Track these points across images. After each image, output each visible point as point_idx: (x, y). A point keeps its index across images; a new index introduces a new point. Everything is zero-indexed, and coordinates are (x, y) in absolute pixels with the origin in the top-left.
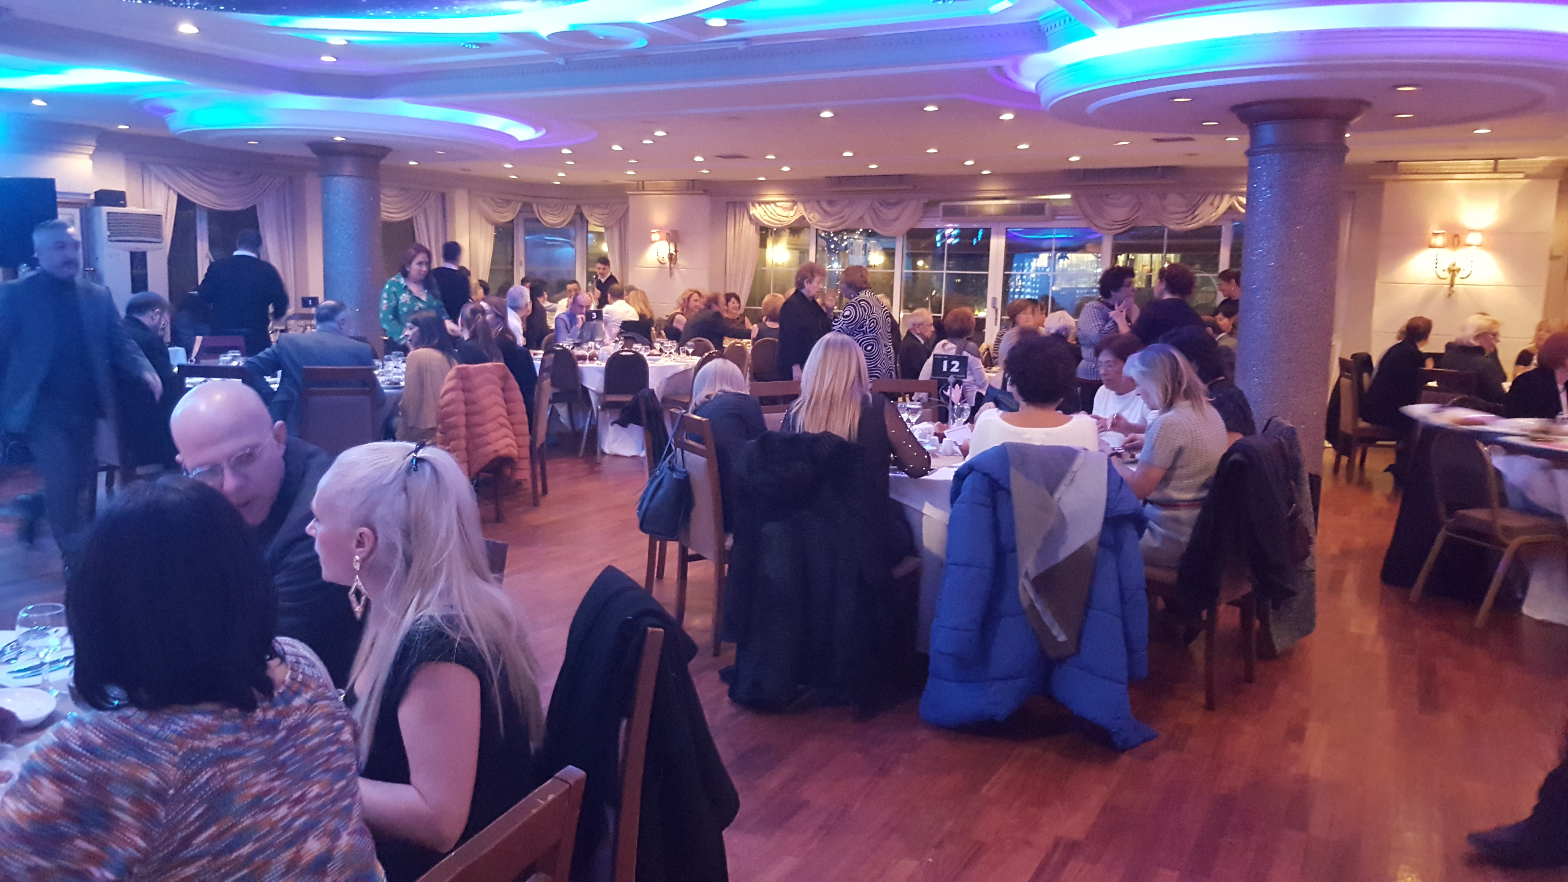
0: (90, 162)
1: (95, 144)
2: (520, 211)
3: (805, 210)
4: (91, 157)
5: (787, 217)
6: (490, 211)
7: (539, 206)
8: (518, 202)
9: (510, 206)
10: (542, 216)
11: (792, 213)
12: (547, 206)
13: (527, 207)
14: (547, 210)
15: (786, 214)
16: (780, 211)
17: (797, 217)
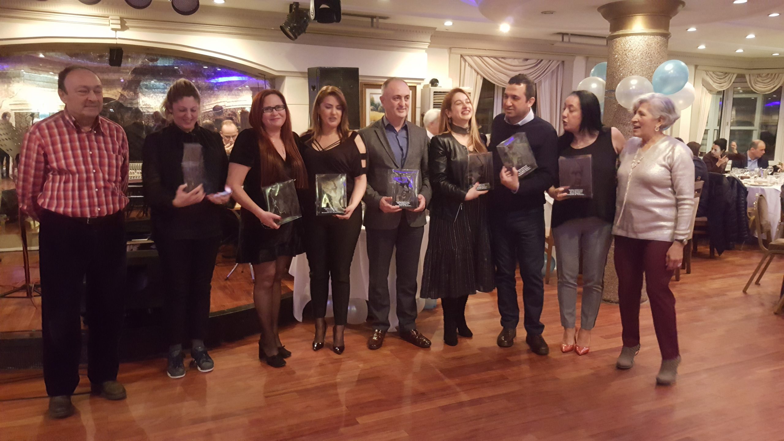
0: (426, 54)
1: (430, 41)
2: (734, 82)
4: (427, 51)
6: (711, 82)
7: (751, 76)
8: (734, 74)
9: (727, 78)
10: (754, 85)
12: (759, 75)
13: (741, 77)
14: (759, 79)
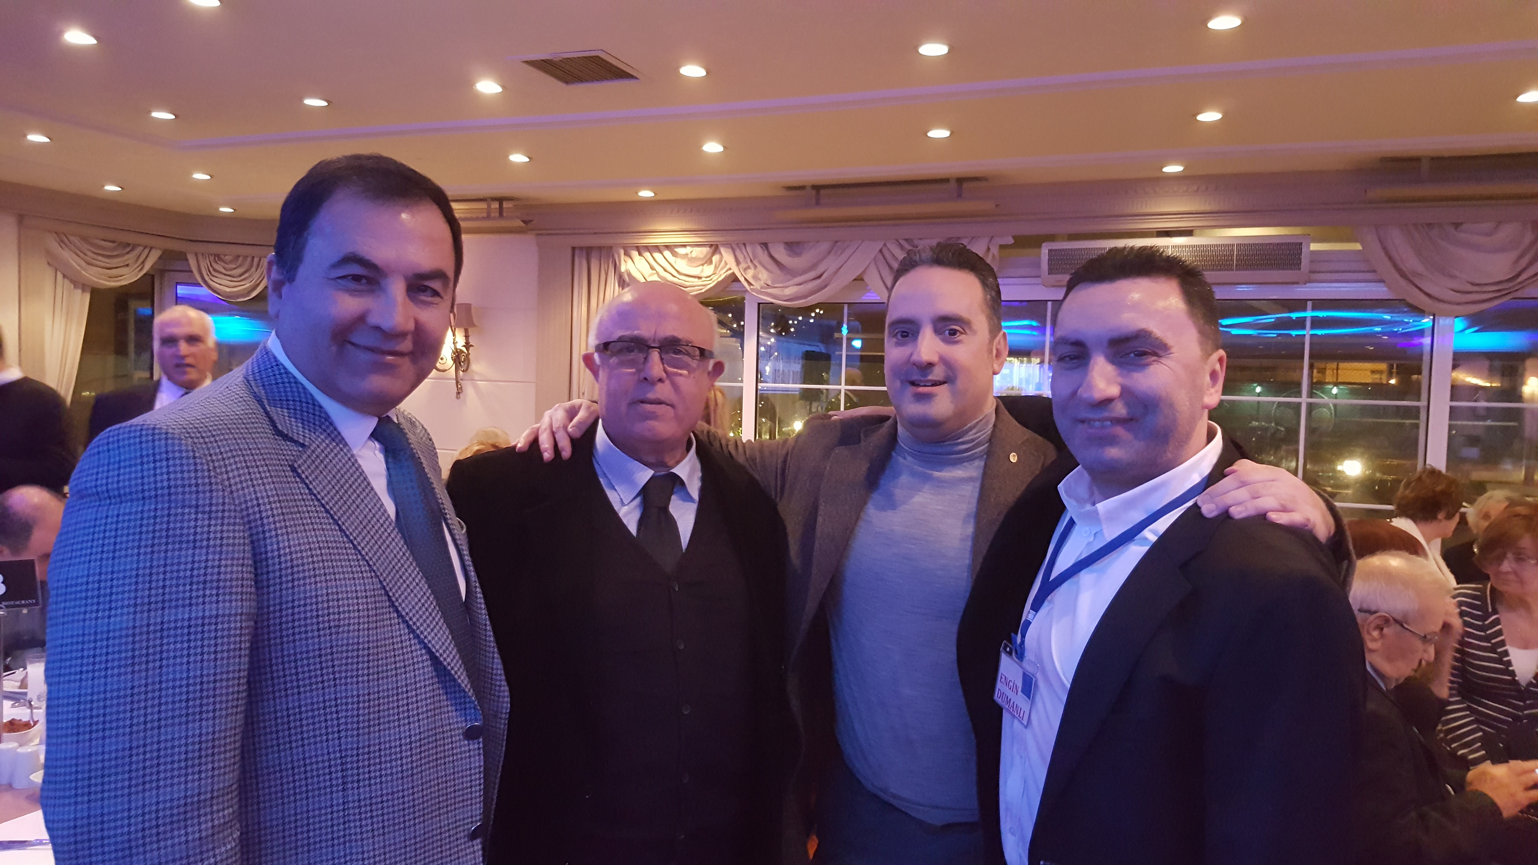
3: (738, 263)
5: (700, 278)
11: (708, 270)
15: (696, 271)
16: (682, 265)
17: (721, 276)
